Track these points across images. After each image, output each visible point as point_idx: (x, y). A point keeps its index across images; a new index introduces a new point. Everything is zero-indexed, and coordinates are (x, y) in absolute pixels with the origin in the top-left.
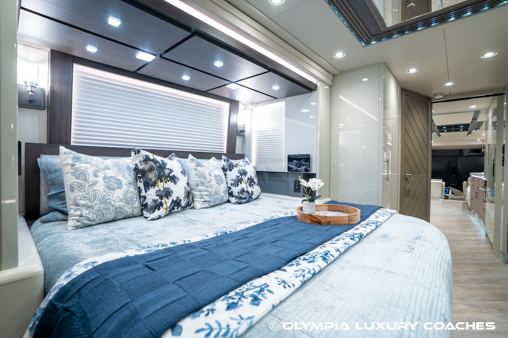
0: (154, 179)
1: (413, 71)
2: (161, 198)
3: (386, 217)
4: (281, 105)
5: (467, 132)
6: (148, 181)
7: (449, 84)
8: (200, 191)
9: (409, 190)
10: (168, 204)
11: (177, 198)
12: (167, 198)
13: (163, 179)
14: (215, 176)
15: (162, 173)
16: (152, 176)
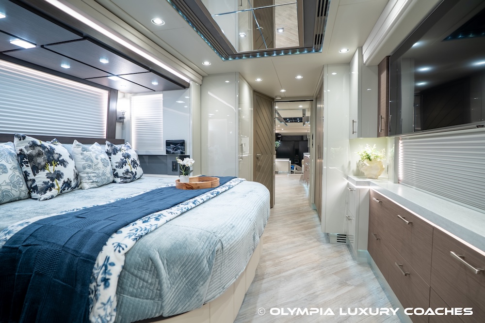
0: (43, 163)
1: (259, 80)
2: (52, 179)
3: (237, 183)
4: (159, 96)
5: (302, 123)
6: (37, 165)
7: (283, 91)
8: (87, 173)
9: (260, 166)
10: (60, 185)
11: (68, 179)
12: (59, 180)
13: (53, 163)
14: (101, 160)
15: (51, 158)
16: (41, 160)
